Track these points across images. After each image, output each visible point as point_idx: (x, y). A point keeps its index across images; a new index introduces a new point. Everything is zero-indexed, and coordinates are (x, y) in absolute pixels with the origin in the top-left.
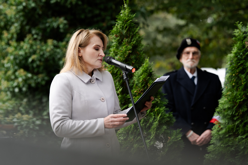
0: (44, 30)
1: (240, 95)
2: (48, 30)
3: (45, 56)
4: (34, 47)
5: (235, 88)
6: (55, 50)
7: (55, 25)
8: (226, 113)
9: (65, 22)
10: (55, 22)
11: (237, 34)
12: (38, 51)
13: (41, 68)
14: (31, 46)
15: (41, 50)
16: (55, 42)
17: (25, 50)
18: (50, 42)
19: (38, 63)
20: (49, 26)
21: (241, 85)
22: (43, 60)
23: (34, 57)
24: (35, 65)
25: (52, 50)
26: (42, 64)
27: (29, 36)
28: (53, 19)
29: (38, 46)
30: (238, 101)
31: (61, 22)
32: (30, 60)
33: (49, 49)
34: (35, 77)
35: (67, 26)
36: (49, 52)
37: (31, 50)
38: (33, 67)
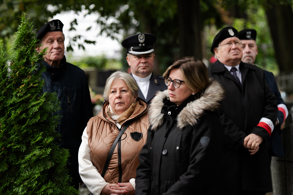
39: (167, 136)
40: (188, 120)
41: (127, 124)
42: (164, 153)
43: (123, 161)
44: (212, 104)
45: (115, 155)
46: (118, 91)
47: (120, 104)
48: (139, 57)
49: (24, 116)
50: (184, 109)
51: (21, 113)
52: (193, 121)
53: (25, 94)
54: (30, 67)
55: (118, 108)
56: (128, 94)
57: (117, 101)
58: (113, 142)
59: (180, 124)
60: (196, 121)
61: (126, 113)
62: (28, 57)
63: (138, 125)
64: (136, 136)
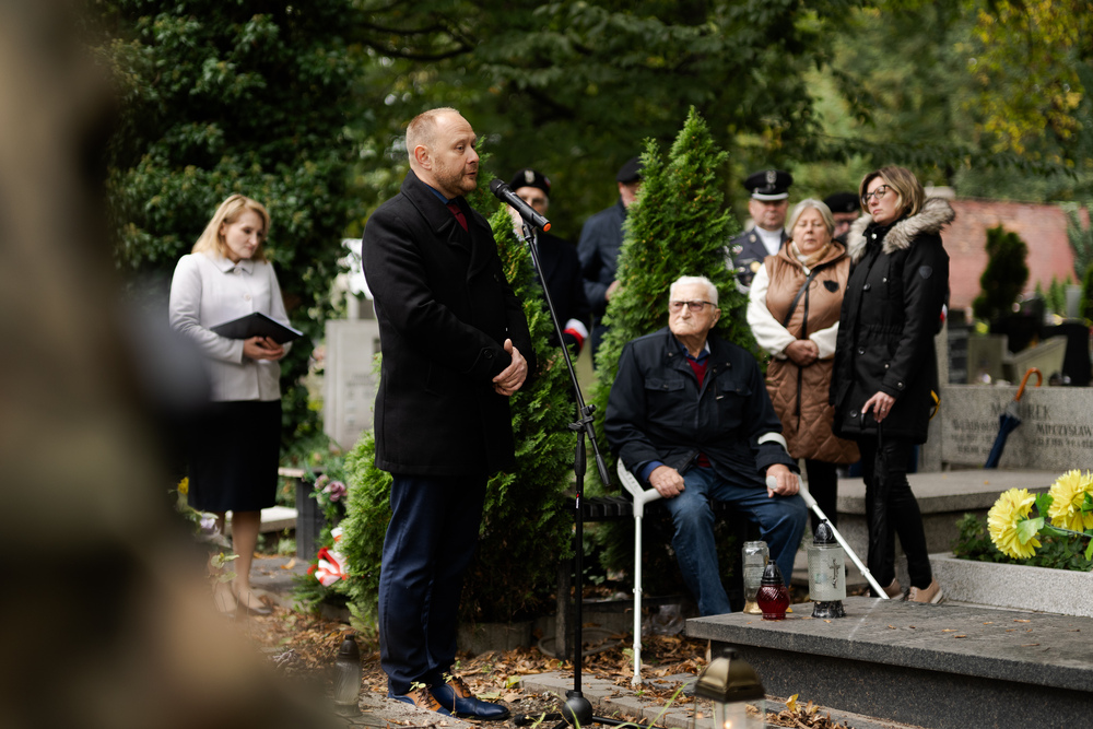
0: (175, 147)
1: (657, 280)
2: (184, 147)
3: (179, 200)
4: (157, 181)
5: (646, 268)
6: (199, 187)
7: (198, 137)
8: (628, 317)
9: (220, 132)
10: (200, 131)
11: (646, 163)
12: (164, 189)
13: (170, 223)
14: (151, 177)
15: (170, 187)
16: (200, 172)
17: (137, 186)
18: (190, 170)
19: (163, 212)
20: (186, 140)
21: (659, 261)
22: (173, 206)
23: (155, 200)
24: (157, 217)
25: (193, 186)
26: (170, 214)
27: (146, 159)
28: (194, 125)
29: (165, 179)
30: (655, 292)
31: (211, 133)
32: (148, 206)
33: (186, 185)
34: (156, 242)
35: (222, 142)
36: (188, 190)
37: (150, 187)
38: (153, 219)
39: (871, 266)
40: (897, 243)
41: (817, 270)
42: (865, 287)
43: (810, 317)
44: (932, 225)
45: (800, 307)
46: (809, 225)
47: (811, 241)
48: (766, 203)
49: (699, 238)
50: (894, 228)
51: (697, 234)
52: (905, 244)
53: (701, 209)
54: (704, 175)
55: (808, 246)
56: (822, 229)
57: (808, 237)
58: (797, 291)
59: (887, 249)
60: (908, 244)
61: (818, 254)
62: (702, 161)
63: (832, 272)
64: (831, 286)
